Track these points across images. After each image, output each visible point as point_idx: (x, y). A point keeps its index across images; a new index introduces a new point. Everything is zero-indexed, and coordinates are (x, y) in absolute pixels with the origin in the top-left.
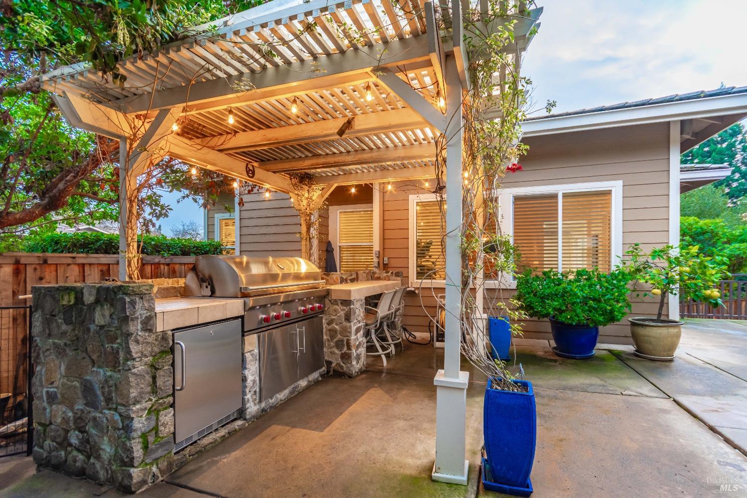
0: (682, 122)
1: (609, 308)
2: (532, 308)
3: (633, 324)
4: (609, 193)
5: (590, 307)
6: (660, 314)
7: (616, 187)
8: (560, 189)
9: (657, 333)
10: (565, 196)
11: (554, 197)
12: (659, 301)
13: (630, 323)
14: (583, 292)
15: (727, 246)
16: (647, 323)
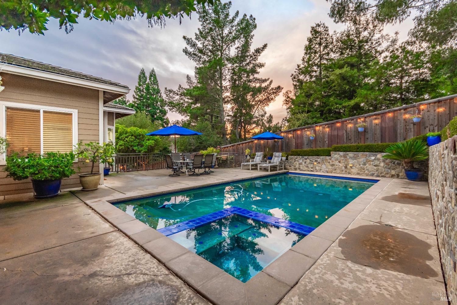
0: (104, 91)
1: (62, 170)
2: (16, 174)
3: (81, 177)
4: (71, 114)
5: (53, 170)
6: (92, 171)
7: (75, 113)
8: (42, 108)
9: (90, 179)
10: (45, 112)
11: (38, 111)
12: (92, 166)
13: (79, 177)
14: (49, 163)
15: (147, 141)
16: (87, 175)
